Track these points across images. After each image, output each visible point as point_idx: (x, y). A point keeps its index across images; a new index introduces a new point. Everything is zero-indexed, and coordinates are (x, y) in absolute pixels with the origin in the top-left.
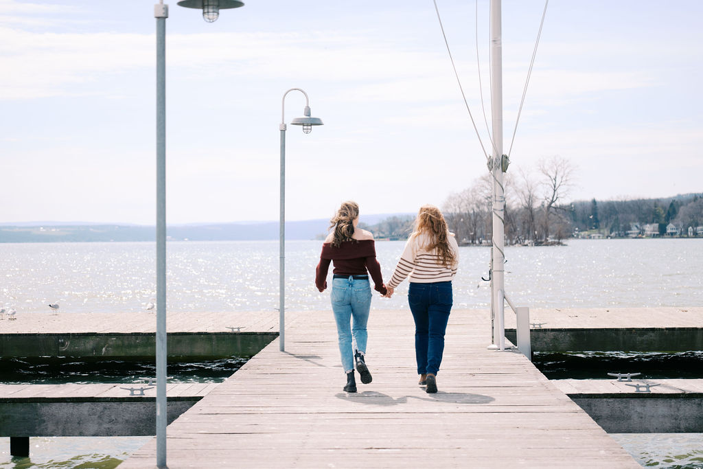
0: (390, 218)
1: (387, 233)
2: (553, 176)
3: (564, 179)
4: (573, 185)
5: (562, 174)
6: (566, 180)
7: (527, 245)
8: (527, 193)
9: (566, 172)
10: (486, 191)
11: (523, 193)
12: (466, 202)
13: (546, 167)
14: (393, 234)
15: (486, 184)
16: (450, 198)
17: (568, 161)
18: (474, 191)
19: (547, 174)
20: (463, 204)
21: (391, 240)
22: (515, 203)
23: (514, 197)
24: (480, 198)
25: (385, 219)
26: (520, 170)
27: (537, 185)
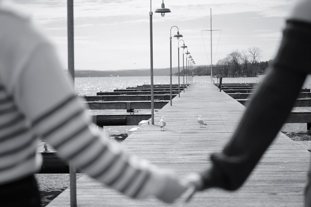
0: (198, 67)
1: (197, 73)
2: (254, 53)
3: (257, 54)
4: (260, 56)
5: (256, 53)
6: (258, 55)
7: (244, 77)
8: (245, 59)
9: (258, 52)
10: (231, 59)
11: (243, 59)
12: (224, 62)
13: (251, 51)
14: (199, 73)
15: (231, 56)
16: (219, 61)
17: (259, 49)
18: (227, 59)
19: (252, 53)
20: (223, 63)
21: (198, 76)
22: (241, 63)
23: (241, 61)
24: (229, 61)
25: (196, 68)
26: (243, 52)
27: (248, 57)
